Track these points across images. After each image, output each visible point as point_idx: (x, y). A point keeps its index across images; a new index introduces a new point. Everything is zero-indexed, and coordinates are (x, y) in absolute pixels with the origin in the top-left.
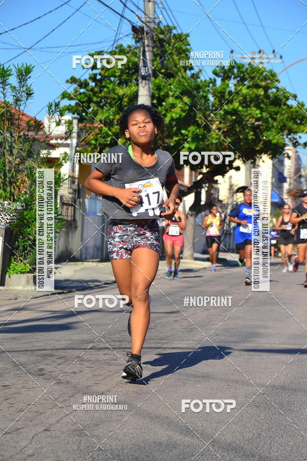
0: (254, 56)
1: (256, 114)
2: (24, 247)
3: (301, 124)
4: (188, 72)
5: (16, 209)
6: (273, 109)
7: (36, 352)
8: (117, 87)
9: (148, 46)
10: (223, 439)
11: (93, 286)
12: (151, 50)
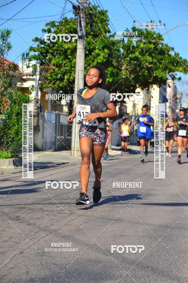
0: (148, 24)
1: (149, 60)
2: (7, 142)
3: (177, 66)
4: (107, 34)
5: (2, 119)
6: (160, 57)
7: (15, 206)
8: (64, 44)
9: (83, 18)
10: (129, 257)
11: (50, 166)
12: (85, 20)
